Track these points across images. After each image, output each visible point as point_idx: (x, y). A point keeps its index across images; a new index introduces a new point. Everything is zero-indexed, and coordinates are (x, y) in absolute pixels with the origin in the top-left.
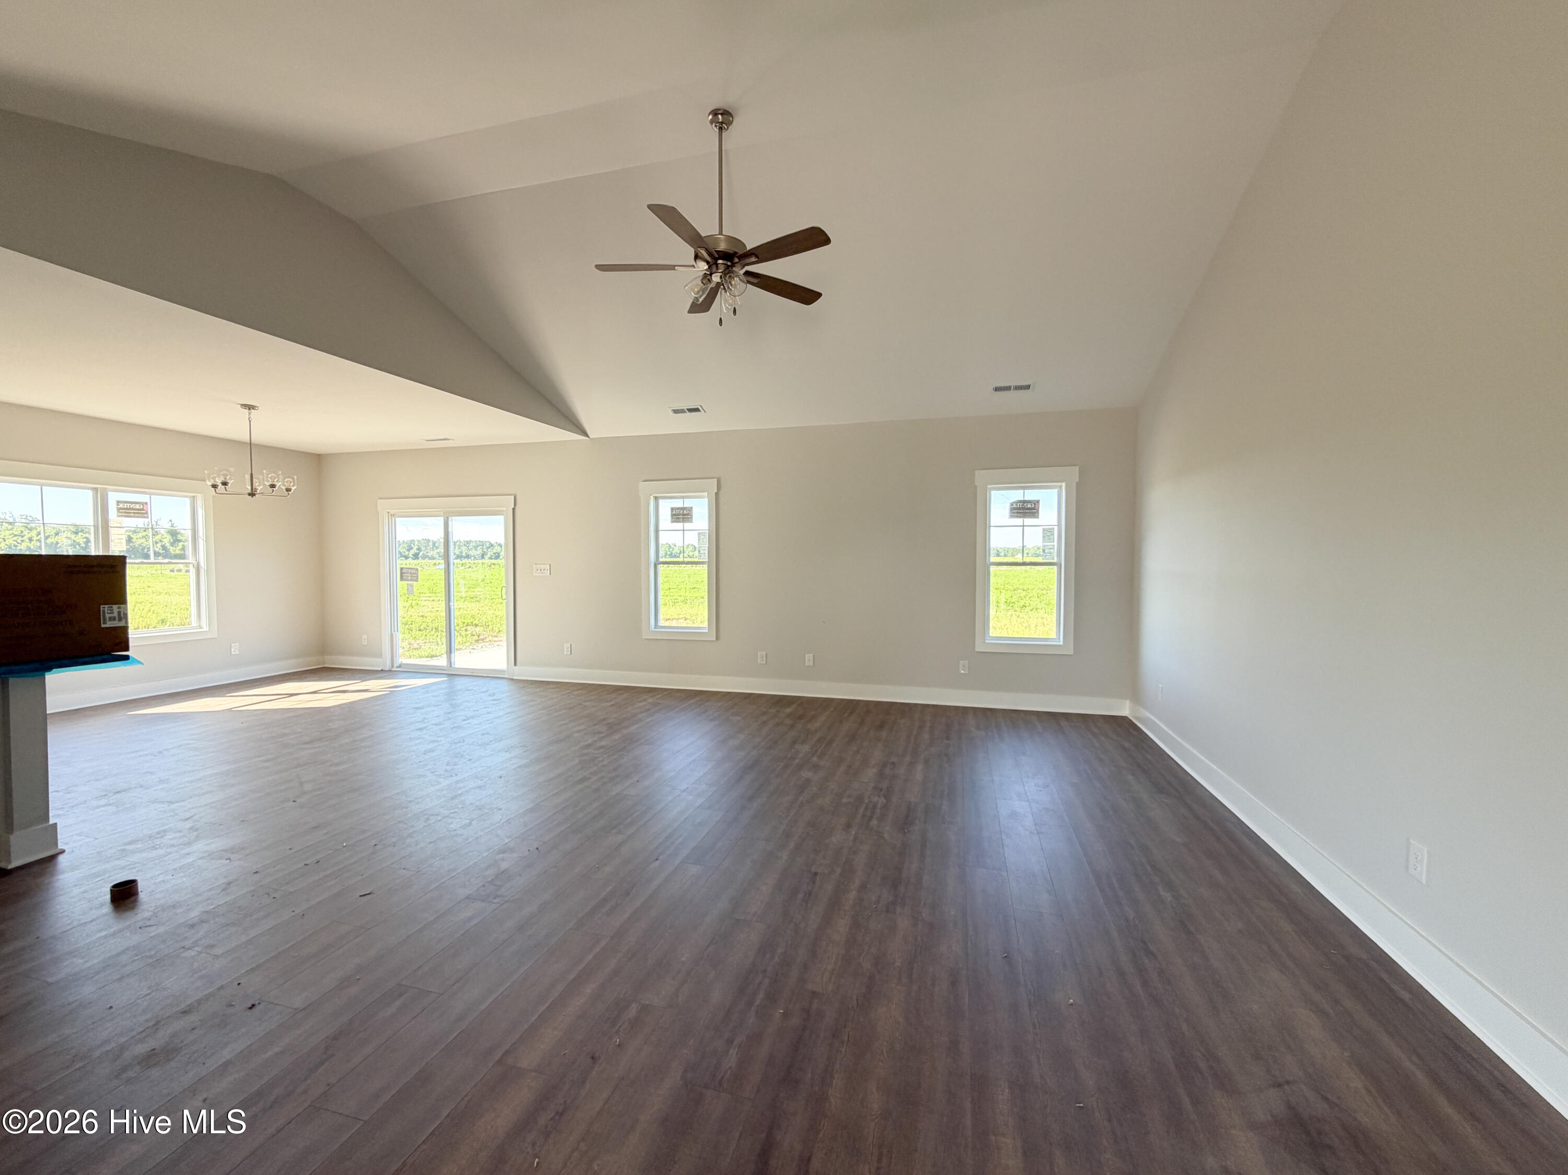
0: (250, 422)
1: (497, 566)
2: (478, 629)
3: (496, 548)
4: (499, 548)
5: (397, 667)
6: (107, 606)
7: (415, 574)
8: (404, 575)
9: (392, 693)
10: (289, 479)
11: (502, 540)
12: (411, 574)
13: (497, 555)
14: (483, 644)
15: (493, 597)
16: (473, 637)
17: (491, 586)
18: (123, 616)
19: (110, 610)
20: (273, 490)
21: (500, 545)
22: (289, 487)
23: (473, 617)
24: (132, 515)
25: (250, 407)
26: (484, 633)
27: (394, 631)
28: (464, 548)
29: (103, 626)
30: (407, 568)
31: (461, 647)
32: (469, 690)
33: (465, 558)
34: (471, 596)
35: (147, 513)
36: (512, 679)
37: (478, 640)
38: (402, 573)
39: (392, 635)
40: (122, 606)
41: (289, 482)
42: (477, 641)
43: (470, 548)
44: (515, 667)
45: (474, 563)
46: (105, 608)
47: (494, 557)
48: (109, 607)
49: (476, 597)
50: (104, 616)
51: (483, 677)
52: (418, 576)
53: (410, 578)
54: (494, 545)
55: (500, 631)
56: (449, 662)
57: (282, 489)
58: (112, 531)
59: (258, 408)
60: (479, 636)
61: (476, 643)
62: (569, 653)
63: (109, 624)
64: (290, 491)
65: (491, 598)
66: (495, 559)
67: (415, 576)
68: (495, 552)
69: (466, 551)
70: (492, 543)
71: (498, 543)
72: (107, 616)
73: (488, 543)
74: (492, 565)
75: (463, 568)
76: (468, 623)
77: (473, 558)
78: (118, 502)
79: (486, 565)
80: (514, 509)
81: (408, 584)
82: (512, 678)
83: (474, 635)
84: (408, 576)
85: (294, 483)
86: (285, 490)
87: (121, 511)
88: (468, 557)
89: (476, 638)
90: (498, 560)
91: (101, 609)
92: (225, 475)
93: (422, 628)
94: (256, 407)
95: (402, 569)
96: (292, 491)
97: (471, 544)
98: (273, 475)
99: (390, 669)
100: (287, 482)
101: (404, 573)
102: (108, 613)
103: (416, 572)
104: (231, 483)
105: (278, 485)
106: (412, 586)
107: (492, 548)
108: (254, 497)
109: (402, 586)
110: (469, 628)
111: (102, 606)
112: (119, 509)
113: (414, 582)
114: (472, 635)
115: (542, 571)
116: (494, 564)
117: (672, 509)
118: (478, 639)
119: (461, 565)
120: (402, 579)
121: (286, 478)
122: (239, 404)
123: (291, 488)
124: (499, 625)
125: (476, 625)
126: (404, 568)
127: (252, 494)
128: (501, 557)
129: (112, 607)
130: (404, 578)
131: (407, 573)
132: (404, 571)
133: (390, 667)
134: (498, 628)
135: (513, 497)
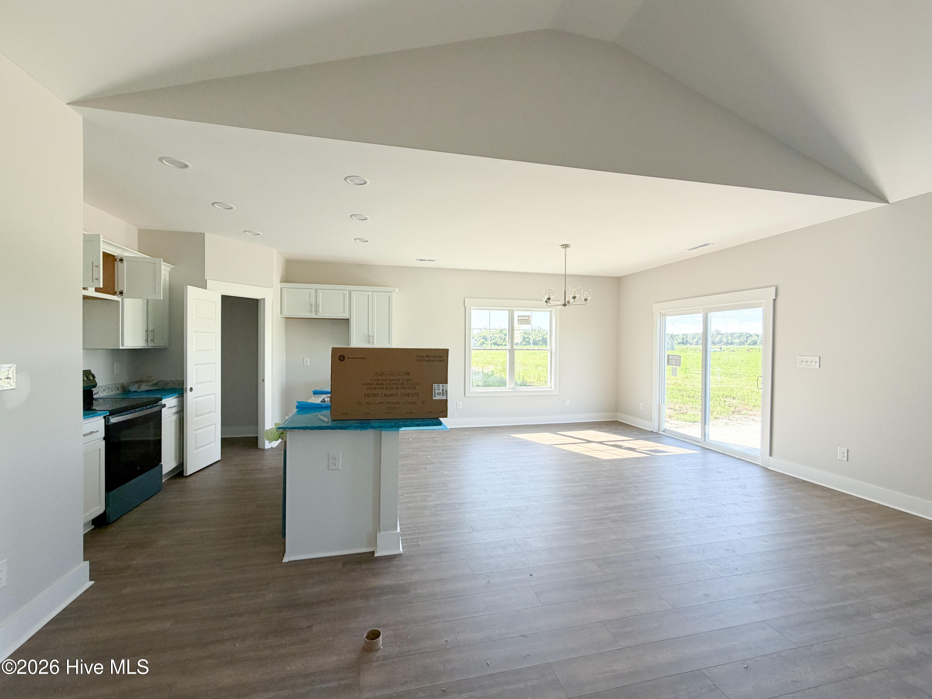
0: (566, 256)
1: (754, 350)
2: (734, 402)
3: (754, 337)
4: (757, 337)
5: (662, 431)
6: (436, 385)
7: (679, 360)
8: (669, 360)
9: (653, 455)
10: (587, 292)
11: (760, 331)
12: (675, 360)
13: (755, 342)
14: (739, 416)
15: (750, 375)
16: (730, 408)
17: (748, 366)
18: (445, 393)
19: (438, 388)
20: (574, 300)
21: (758, 336)
22: (586, 298)
23: (732, 390)
24: (524, 323)
25: (566, 246)
26: (740, 405)
27: (661, 403)
28: (729, 338)
29: (434, 398)
30: (672, 355)
31: (720, 416)
32: (719, 473)
33: (730, 344)
34: (732, 373)
35: (530, 322)
36: (767, 469)
37: (735, 412)
38: (668, 359)
39: (659, 405)
40: (444, 385)
41: (587, 294)
42: (733, 412)
43: (734, 337)
44: (770, 457)
45: (736, 348)
46: (435, 386)
47: (752, 344)
48: (438, 385)
49: (736, 374)
50: (435, 392)
51: (735, 458)
52: (680, 362)
53: (674, 364)
54: (753, 335)
55: (754, 406)
56: (703, 432)
57: (582, 299)
58: (515, 332)
59: (570, 245)
60: (735, 408)
61: (733, 414)
62: (845, 459)
63: (437, 397)
64: (587, 300)
65: (748, 375)
66: (752, 345)
67: (678, 362)
68: (753, 340)
69: (731, 340)
70: (751, 334)
71: (756, 334)
72: (437, 391)
73: (748, 334)
74: (751, 350)
75: (728, 351)
76: (727, 396)
77: (735, 344)
78: (518, 316)
79: (746, 350)
80: (774, 300)
81: (672, 368)
82: (767, 467)
83: (731, 407)
84: (673, 362)
85: (590, 295)
86: (584, 300)
87: (519, 321)
88: (732, 343)
89: (732, 409)
90: (755, 346)
91: (434, 386)
92: (549, 293)
93: (691, 395)
94: (569, 245)
95: (668, 356)
96: (588, 300)
97: (735, 335)
98: (574, 290)
99: (657, 432)
100: (585, 294)
101: (670, 359)
102: (437, 388)
103: (680, 359)
104: (552, 298)
105: (578, 296)
106: (676, 370)
107: (751, 337)
108: (566, 306)
109: (668, 368)
110: (727, 400)
111: (434, 385)
112: (518, 320)
113: (677, 367)
114: (729, 406)
115: (809, 362)
116: (752, 349)
118: (734, 410)
119: (727, 349)
120: (668, 364)
121: (585, 292)
122: (559, 245)
123: (588, 298)
124: (754, 401)
125: (734, 398)
126: (670, 355)
127: (565, 305)
128: (758, 344)
129: (439, 385)
130: (670, 363)
131: (672, 359)
132: (670, 357)
133: (657, 431)
134: (753, 403)
135: (774, 288)
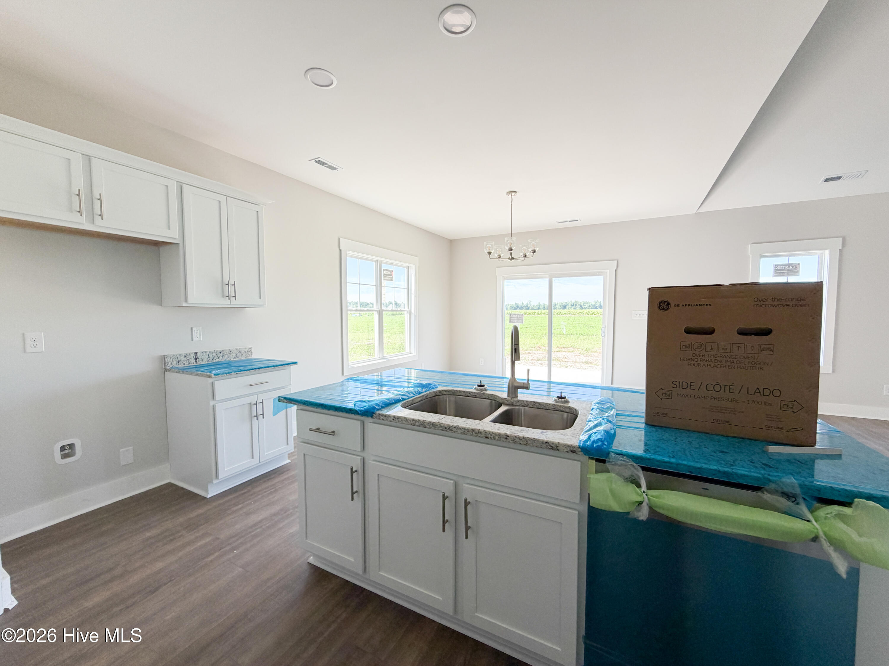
7: (521, 318)
8: (511, 319)
12: (517, 318)
25: (512, 194)
52: (523, 319)
53: (516, 321)
67: (520, 320)
80: (616, 271)
94: (516, 193)
95: (510, 314)
115: (641, 315)
117: (776, 266)
126: (512, 314)
130: (511, 321)
131: (514, 317)
135: (616, 261)
